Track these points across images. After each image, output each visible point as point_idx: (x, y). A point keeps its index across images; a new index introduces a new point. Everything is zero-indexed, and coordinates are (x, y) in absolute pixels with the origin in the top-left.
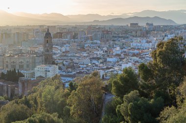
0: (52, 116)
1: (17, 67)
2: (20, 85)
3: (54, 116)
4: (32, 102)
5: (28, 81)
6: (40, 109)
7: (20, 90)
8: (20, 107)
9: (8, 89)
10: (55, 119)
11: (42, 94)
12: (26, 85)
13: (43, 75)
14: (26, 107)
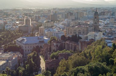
0: (102, 64)
1: (77, 33)
2: (80, 44)
3: (104, 65)
4: (88, 55)
5: (84, 42)
6: (94, 60)
7: (80, 47)
9: (72, 46)
11: (95, 50)
12: (83, 44)
13: (93, 38)
14: (85, 58)
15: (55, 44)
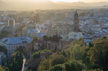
0: (78, 62)
1: (58, 33)
2: (60, 44)
3: (80, 62)
4: (67, 54)
5: (64, 41)
6: (72, 58)
7: (60, 47)
8: (60, 56)
9: (53, 46)
10: (81, 64)
11: (73, 49)
12: (63, 44)
13: (74, 38)
14: (64, 56)
15: (37, 44)
